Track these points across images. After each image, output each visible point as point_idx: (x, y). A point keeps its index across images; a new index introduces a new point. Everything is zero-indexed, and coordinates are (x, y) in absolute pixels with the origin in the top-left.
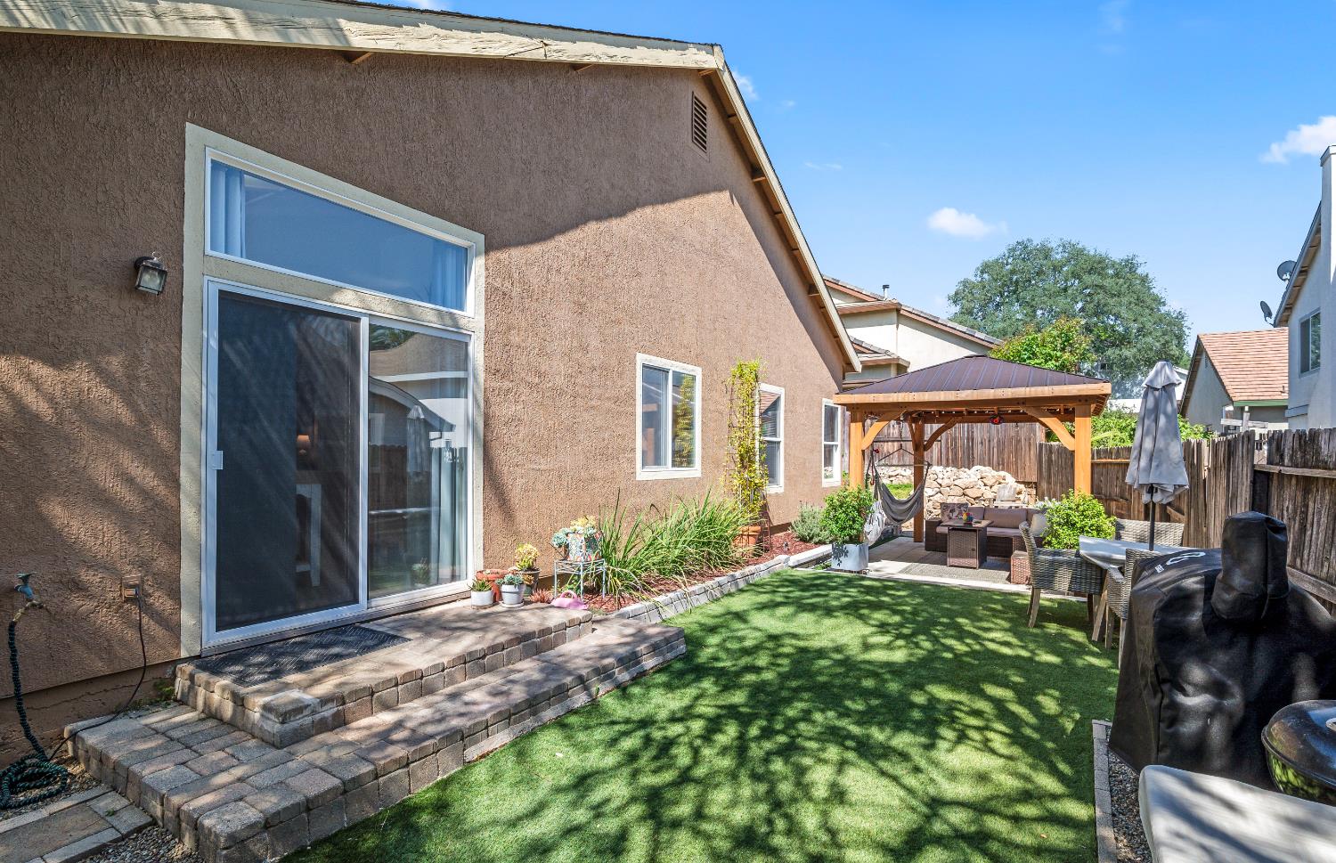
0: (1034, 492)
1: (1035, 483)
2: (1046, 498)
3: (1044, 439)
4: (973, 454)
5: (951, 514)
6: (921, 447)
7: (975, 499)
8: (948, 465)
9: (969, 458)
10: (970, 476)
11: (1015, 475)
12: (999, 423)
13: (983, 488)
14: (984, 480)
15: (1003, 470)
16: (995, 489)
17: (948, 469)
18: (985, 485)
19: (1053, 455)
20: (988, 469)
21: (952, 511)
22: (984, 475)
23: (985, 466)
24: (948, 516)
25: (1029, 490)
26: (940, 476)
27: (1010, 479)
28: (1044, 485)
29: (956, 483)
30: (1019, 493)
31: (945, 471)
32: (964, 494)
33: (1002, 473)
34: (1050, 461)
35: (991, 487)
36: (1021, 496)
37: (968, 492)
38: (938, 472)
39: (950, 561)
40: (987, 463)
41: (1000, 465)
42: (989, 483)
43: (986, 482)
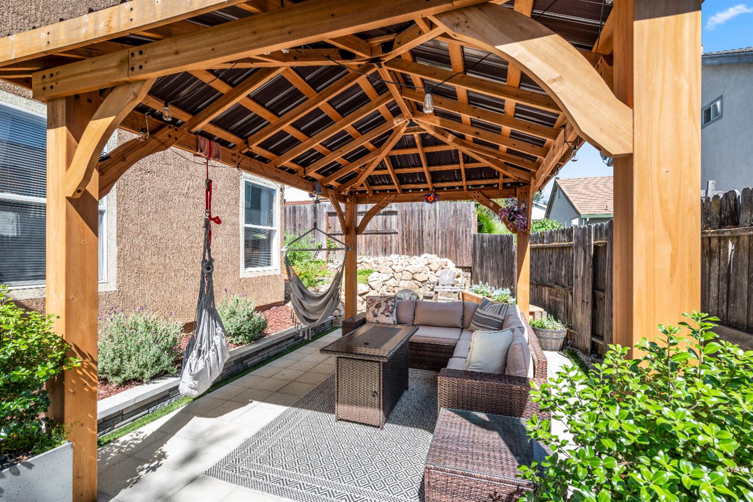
0: (469, 275)
1: (471, 268)
2: (481, 282)
3: (476, 231)
4: (423, 244)
5: (376, 310)
6: (351, 230)
7: (422, 282)
8: (403, 254)
9: (419, 247)
10: (418, 262)
11: (455, 261)
12: (434, 201)
13: (429, 273)
14: (429, 266)
15: (446, 257)
16: (438, 273)
17: (403, 257)
18: (431, 270)
19: (485, 244)
20: (434, 256)
21: (378, 306)
22: (430, 261)
23: (431, 253)
24: (373, 312)
25: (466, 273)
26: (395, 263)
27: (451, 265)
28: (478, 270)
29: (407, 268)
30: (458, 277)
31: (400, 258)
32: (413, 279)
33: (445, 260)
34: (482, 247)
35: (435, 272)
36: (459, 280)
37: (417, 276)
38: (393, 260)
39: (341, 409)
40: (433, 251)
41: (444, 253)
42: (434, 268)
43: (431, 267)
